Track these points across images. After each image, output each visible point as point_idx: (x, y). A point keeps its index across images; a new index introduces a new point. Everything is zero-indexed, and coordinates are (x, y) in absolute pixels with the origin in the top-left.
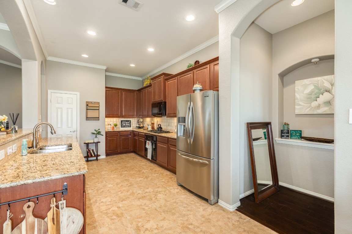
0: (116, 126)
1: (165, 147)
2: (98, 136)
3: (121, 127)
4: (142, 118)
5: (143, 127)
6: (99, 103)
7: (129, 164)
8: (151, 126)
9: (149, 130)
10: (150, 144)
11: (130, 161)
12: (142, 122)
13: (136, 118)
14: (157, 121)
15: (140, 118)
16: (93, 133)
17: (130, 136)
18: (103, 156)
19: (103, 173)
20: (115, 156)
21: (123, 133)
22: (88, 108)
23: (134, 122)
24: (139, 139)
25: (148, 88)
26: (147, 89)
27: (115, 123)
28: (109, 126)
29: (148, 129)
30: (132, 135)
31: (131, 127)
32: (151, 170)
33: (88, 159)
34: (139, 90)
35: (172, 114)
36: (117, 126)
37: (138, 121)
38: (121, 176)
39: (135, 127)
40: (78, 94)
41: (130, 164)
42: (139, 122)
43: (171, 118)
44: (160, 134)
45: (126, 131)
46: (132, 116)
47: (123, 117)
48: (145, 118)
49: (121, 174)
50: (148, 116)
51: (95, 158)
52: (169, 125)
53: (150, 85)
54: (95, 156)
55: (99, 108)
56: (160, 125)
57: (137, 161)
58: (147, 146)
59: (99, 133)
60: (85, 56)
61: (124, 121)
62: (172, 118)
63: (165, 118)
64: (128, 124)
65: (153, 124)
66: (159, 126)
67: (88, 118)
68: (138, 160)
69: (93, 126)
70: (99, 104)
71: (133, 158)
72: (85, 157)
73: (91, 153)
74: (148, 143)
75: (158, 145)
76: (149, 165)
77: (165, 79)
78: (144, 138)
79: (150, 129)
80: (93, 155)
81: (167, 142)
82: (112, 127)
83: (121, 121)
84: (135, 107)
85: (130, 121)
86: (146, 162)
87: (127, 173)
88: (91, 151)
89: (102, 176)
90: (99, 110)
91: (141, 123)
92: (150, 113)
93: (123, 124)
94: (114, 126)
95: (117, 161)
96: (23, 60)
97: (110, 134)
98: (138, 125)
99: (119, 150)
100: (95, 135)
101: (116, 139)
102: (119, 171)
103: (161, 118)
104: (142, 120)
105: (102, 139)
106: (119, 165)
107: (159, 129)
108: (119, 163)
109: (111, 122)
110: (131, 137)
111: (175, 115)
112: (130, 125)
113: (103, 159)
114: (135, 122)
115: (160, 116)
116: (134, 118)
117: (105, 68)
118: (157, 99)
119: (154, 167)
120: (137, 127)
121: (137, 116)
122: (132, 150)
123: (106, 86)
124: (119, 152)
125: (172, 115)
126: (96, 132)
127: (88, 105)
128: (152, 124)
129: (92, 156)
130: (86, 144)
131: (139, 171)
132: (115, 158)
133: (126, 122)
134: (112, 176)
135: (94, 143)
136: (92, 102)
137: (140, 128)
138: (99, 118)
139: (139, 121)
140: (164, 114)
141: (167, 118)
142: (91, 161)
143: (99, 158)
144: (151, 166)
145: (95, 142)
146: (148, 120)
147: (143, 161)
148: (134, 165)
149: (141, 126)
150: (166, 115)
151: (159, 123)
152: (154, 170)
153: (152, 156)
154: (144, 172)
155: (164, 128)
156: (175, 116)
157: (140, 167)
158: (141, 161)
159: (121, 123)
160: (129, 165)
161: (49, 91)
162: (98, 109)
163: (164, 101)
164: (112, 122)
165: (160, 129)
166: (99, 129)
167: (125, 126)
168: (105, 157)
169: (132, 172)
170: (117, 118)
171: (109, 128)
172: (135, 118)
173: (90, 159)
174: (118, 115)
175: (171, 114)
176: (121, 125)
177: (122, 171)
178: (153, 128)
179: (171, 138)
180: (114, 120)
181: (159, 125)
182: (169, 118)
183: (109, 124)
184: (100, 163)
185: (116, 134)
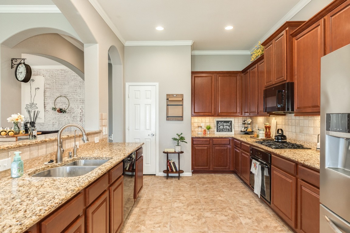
0: (209, 129)
1: (291, 181)
2: (181, 143)
3: (217, 131)
4: (251, 117)
5: (252, 132)
6: (182, 95)
7: (220, 196)
8: (264, 132)
9: (260, 138)
10: (259, 167)
11: (224, 190)
12: (250, 124)
13: (241, 118)
14: (276, 122)
15: (247, 118)
16: (175, 139)
17: (229, 146)
18: (188, 173)
19: (176, 205)
20: (205, 175)
21: (218, 140)
22: (169, 103)
23: (237, 124)
24: (242, 152)
25: (259, 63)
26: (257, 65)
27: (208, 124)
28: (200, 129)
29: (258, 136)
30: (231, 144)
31: (231, 131)
32: (258, 221)
33: (168, 175)
34: (245, 71)
35: (309, 107)
36: (211, 130)
37: (244, 121)
38: (198, 220)
39: (239, 132)
40: (157, 84)
41: (222, 195)
42: (245, 124)
43: (306, 117)
44: (277, 151)
45: (222, 138)
46: (233, 114)
47: (218, 115)
48: (255, 118)
49: (200, 215)
50: (259, 114)
51: (177, 175)
52: (301, 132)
53: (261, 58)
54: (176, 172)
55: (183, 103)
56: (282, 130)
57: (236, 192)
58: (253, 170)
59: (182, 139)
60: (160, 28)
61: (222, 121)
62: (310, 118)
63: (291, 117)
64: (228, 127)
65: (268, 128)
66: (280, 132)
67: (168, 118)
68: (238, 189)
69: (175, 128)
70: (183, 97)
71: (231, 184)
72: (164, 172)
73: (171, 167)
74: (255, 165)
75: (275, 172)
76: (257, 207)
77: (291, 35)
78: (248, 152)
79: (262, 136)
80: (174, 170)
81: (293, 172)
82: (203, 130)
83: (217, 121)
84: (238, 100)
85: (231, 121)
86: (252, 199)
87: (211, 216)
88: (172, 164)
89: (171, 211)
90: (182, 105)
91: (249, 126)
92: (261, 109)
93: (219, 126)
94: (207, 130)
95: (204, 186)
96: (85, 45)
97: (198, 140)
98: (243, 129)
99: (211, 166)
100: (176, 142)
101: (207, 149)
102: (199, 207)
103: (284, 117)
104: (249, 121)
105: (187, 148)
106: (204, 194)
107: (278, 139)
108: (206, 190)
109: (202, 122)
110: (230, 149)
111: (315, 110)
112: (231, 128)
113: (188, 177)
114: (239, 124)
115: (282, 112)
116: (237, 118)
117: (190, 43)
118: (274, 80)
119: (265, 215)
120: (241, 131)
121: (242, 114)
122: (232, 169)
123: (193, 71)
124: (211, 169)
125: (309, 110)
126: (178, 138)
127: (168, 99)
128: (266, 127)
129: (172, 171)
130: (166, 154)
131: (234, 218)
132: (204, 178)
133: (225, 124)
134: (185, 217)
135: (175, 153)
136: (173, 95)
137: (246, 133)
138: (182, 117)
139: (246, 122)
140: (288, 109)
141: (297, 118)
142: (172, 177)
143: (181, 175)
144: (260, 212)
145: (177, 151)
146: (261, 120)
147: (247, 194)
148: (228, 199)
149: (249, 130)
150: (293, 110)
151: (279, 127)
152: (264, 224)
153: (263, 191)
154: (241, 223)
155: (290, 136)
156: (317, 113)
157: (238, 208)
158: (244, 193)
159: (217, 125)
160: (220, 198)
161: (127, 84)
162: (181, 103)
163: (287, 81)
164: (203, 124)
165: (282, 139)
166: (182, 134)
167: (222, 130)
168: (191, 175)
169: (220, 217)
170: (211, 118)
171: (199, 133)
172: (239, 118)
173: (170, 175)
174: (211, 113)
175: (305, 107)
176: (217, 128)
177: (204, 209)
178: (268, 135)
179: (304, 165)
180: (207, 119)
181: (278, 130)
182: (302, 118)
183: (199, 127)
184: (181, 184)
185: (206, 141)
